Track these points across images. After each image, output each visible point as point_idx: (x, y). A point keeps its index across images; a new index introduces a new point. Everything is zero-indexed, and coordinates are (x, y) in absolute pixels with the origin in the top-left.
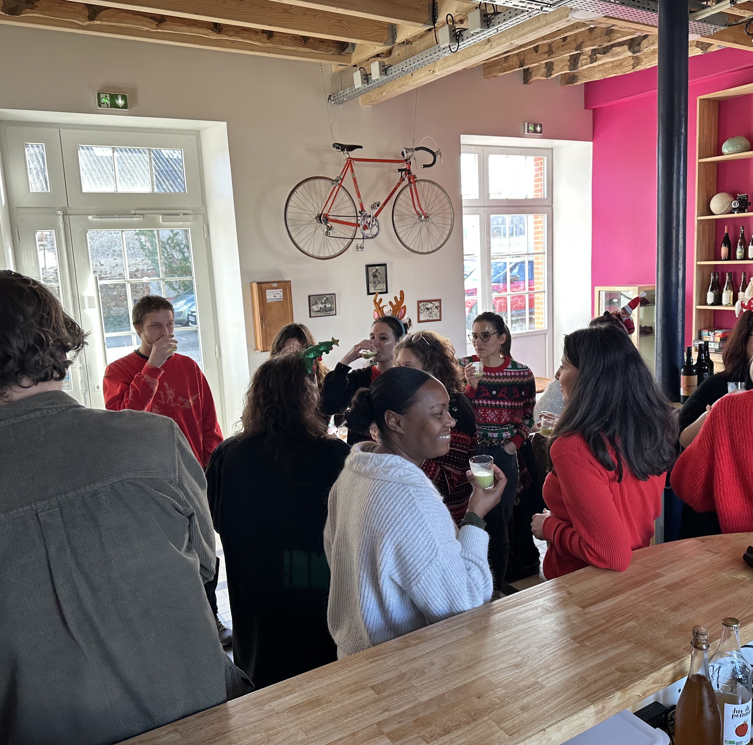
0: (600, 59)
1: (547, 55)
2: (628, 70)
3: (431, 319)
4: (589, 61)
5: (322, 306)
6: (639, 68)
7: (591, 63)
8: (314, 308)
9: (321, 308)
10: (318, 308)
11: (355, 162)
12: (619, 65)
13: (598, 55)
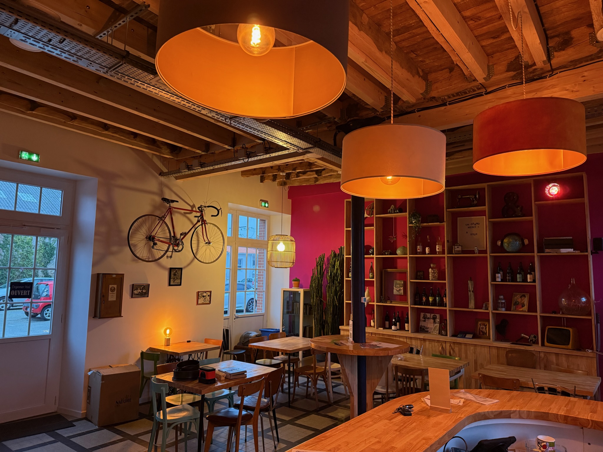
0: (301, 176)
1: (277, 171)
2: (312, 183)
3: (205, 302)
4: (296, 176)
5: (140, 291)
6: (317, 183)
7: (297, 177)
8: (135, 292)
9: (139, 292)
10: (137, 292)
11: (173, 209)
12: (308, 180)
13: (300, 174)
